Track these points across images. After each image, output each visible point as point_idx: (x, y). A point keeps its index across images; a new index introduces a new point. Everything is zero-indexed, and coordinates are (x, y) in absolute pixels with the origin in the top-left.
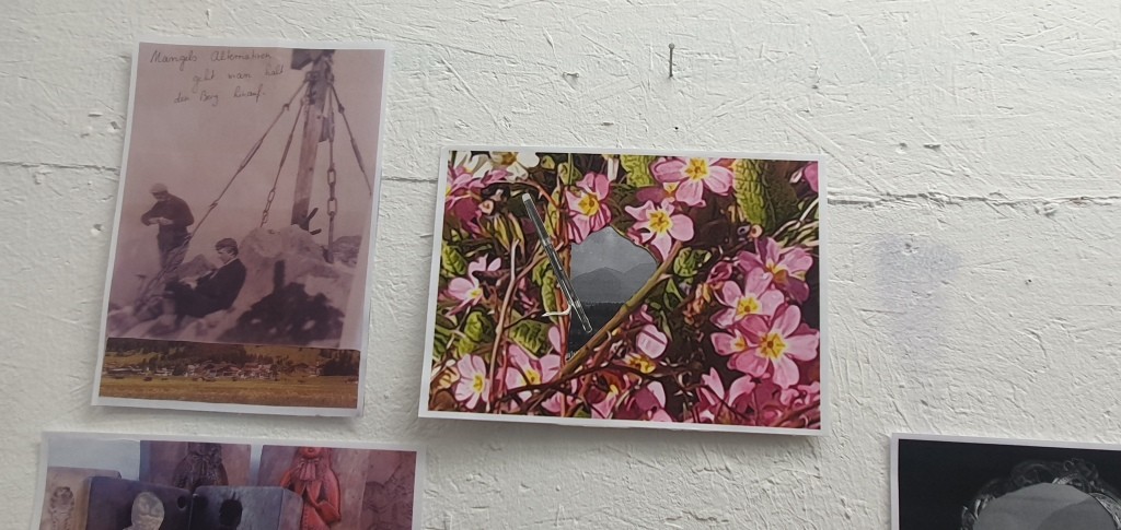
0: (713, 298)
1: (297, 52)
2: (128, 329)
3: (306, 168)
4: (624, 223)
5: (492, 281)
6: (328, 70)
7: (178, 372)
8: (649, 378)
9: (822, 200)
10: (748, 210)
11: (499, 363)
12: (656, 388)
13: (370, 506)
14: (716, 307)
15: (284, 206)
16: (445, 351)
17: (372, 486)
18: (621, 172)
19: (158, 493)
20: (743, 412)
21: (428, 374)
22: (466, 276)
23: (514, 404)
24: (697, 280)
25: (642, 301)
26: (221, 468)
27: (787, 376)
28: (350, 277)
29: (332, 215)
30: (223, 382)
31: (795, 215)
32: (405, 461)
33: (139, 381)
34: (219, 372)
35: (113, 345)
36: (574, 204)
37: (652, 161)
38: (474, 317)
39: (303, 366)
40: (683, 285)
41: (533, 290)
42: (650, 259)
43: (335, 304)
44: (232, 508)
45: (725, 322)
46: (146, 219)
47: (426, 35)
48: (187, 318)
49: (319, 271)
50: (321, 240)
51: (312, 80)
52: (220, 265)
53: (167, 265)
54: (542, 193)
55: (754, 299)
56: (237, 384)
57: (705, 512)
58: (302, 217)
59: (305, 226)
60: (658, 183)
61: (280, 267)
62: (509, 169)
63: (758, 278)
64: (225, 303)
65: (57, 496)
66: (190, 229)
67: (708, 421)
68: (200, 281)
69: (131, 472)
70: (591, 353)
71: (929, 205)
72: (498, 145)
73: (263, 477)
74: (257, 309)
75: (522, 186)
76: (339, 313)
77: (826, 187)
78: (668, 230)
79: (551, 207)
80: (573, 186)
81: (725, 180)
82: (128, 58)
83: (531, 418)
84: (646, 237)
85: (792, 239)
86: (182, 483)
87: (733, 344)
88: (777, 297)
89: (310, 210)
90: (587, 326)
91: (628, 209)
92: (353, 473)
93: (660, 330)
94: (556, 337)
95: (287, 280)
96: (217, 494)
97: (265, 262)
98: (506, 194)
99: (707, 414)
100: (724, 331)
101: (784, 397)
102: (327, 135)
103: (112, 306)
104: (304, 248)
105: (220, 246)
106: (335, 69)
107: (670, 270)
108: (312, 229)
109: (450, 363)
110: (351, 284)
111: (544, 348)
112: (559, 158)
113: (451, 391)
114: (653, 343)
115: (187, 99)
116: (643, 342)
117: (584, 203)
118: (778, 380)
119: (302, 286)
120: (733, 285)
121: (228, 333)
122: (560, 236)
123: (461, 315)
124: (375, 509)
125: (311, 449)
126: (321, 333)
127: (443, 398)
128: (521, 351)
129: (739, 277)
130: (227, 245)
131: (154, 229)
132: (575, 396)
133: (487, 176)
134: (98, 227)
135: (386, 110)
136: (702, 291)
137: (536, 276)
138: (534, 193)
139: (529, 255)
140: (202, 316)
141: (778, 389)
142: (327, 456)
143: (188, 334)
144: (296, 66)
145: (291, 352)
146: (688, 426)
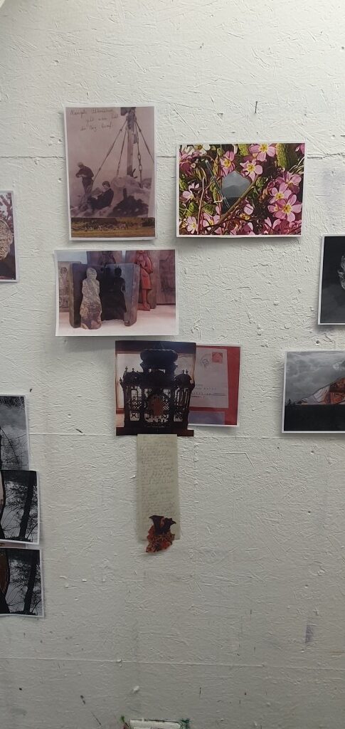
0: (268, 193)
1: (122, 108)
2: (77, 214)
3: (130, 154)
4: (239, 169)
5: (197, 192)
6: (134, 115)
7: (96, 228)
8: (248, 221)
9: (305, 157)
10: (281, 162)
11: (200, 219)
12: (250, 225)
13: (162, 267)
14: (269, 197)
15: (124, 168)
16: (183, 216)
17: (161, 261)
18: (239, 150)
19: (94, 267)
20: (277, 231)
21: (178, 223)
22: (188, 190)
23: (206, 232)
24: (264, 188)
25: (245, 196)
26: (113, 259)
27: (291, 218)
28: (149, 193)
29: (141, 171)
30: (110, 231)
31: (296, 163)
32: (172, 253)
33: (83, 232)
34: (109, 228)
35: (73, 220)
36: (223, 163)
37: (249, 146)
38: (191, 204)
39: (136, 224)
40: (259, 190)
41: (210, 194)
42: (248, 181)
43: (145, 203)
44: (118, 271)
45: (272, 202)
46: (77, 175)
47: (168, 99)
48: (96, 210)
49: (138, 191)
50: (138, 180)
51: (129, 120)
52: (104, 191)
53: (87, 192)
54: (212, 159)
55: (282, 193)
56: (115, 231)
57: (265, 263)
58: (130, 172)
59: (132, 176)
60: (251, 154)
61: (125, 191)
62: (200, 151)
63: (283, 186)
64: (108, 204)
65: (62, 270)
66: (93, 178)
67: (266, 234)
68: (98, 197)
69: (85, 262)
70: (229, 214)
71: (340, 157)
72: (196, 142)
73: (127, 260)
74: (119, 206)
75: (205, 157)
76: (147, 205)
77: (307, 153)
78: (254, 170)
79: (215, 165)
80: (222, 156)
81: (273, 152)
82: (61, 114)
83: (211, 236)
84: (247, 174)
85: (295, 171)
86: (101, 264)
87: (274, 209)
88: (289, 192)
89: (133, 169)
90: (228, 206)
91: (241, 164)
92: (155, 257)
93: (251, 205)
94: (218, 209)
95: (128, 195)
96: (113, 266)
97: (120, 189)
98: (200, 160)
99: (266, 232)
100: (272, 205)
101: (290, 225)
102: (136, 141)
103: (71, 207)
104: (132, 183)
105: (104, 184)
106: (137, 115)
107: (255, 185)
108: (135, 176)
109: (185, 220)
110: (149, 195)
111: (214, 213)
112: (217, 146)
113: (186, 228)
114: (249, 210)
115: (85, 129)
116: (246, 210)
117: (226, 163)
118: (288, 220)
119: (133, 197)
120: (275, 189)
121: (110, 215)
122: (218, 175)
123: (187, 204)
124: (163, 268)
125: (141, 251)
126: (141, 213)
127: (184, 231)
128: (207, 215)
129: (277, 186)
130: (106, 183)
131: (81, 179)
132: (225, 228)
133: (193, 154)
134: (60, 179)
135: (156, 131)
136: (265, 191)
137: (211, 188)
138: (209, 160)
139: (208, 182)
140: (100, 209)
141: (289, 223)
142: (147, 252)
143: (97, 215)
144: (123, 114)
145: (133, 220)
146: (260, 236)
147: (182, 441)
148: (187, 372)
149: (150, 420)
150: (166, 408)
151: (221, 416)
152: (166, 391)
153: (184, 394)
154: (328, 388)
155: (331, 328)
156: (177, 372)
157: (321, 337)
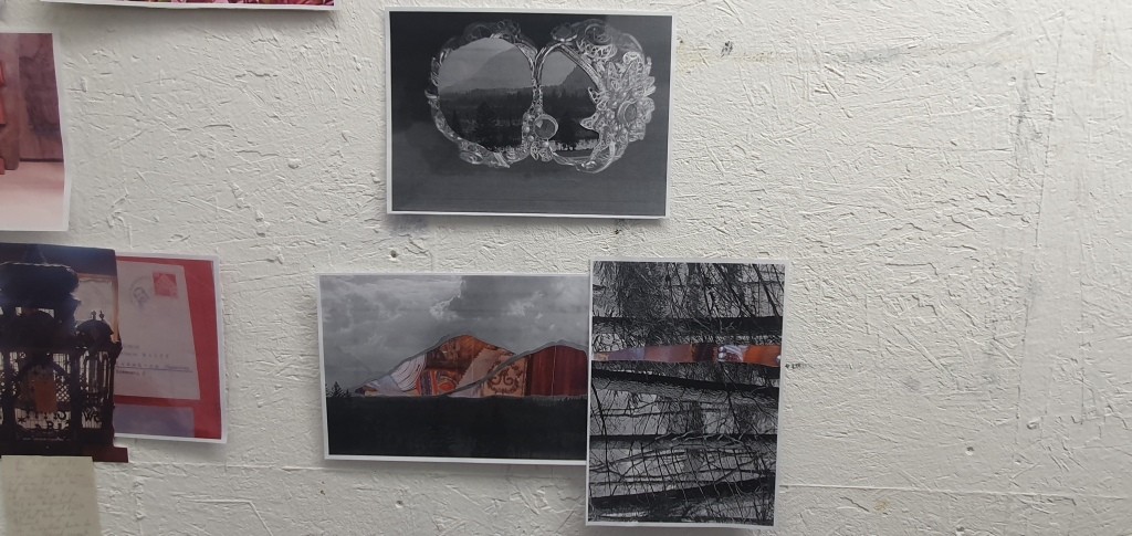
13: (25, 74)
17: (24, 60)
32: (45, 41)
57: (261, 71)
92: (7, 49)
124: (29, 77)
147: (104, 471)
148: (102, 316)
149: (29, 424)
150: (63, 396)
151: (187, 418)
152: (59, 359)
153: (100, 365)
154: (421, 360)
155: (421, 222)
156: (81, 316)
157: (399, 242)
